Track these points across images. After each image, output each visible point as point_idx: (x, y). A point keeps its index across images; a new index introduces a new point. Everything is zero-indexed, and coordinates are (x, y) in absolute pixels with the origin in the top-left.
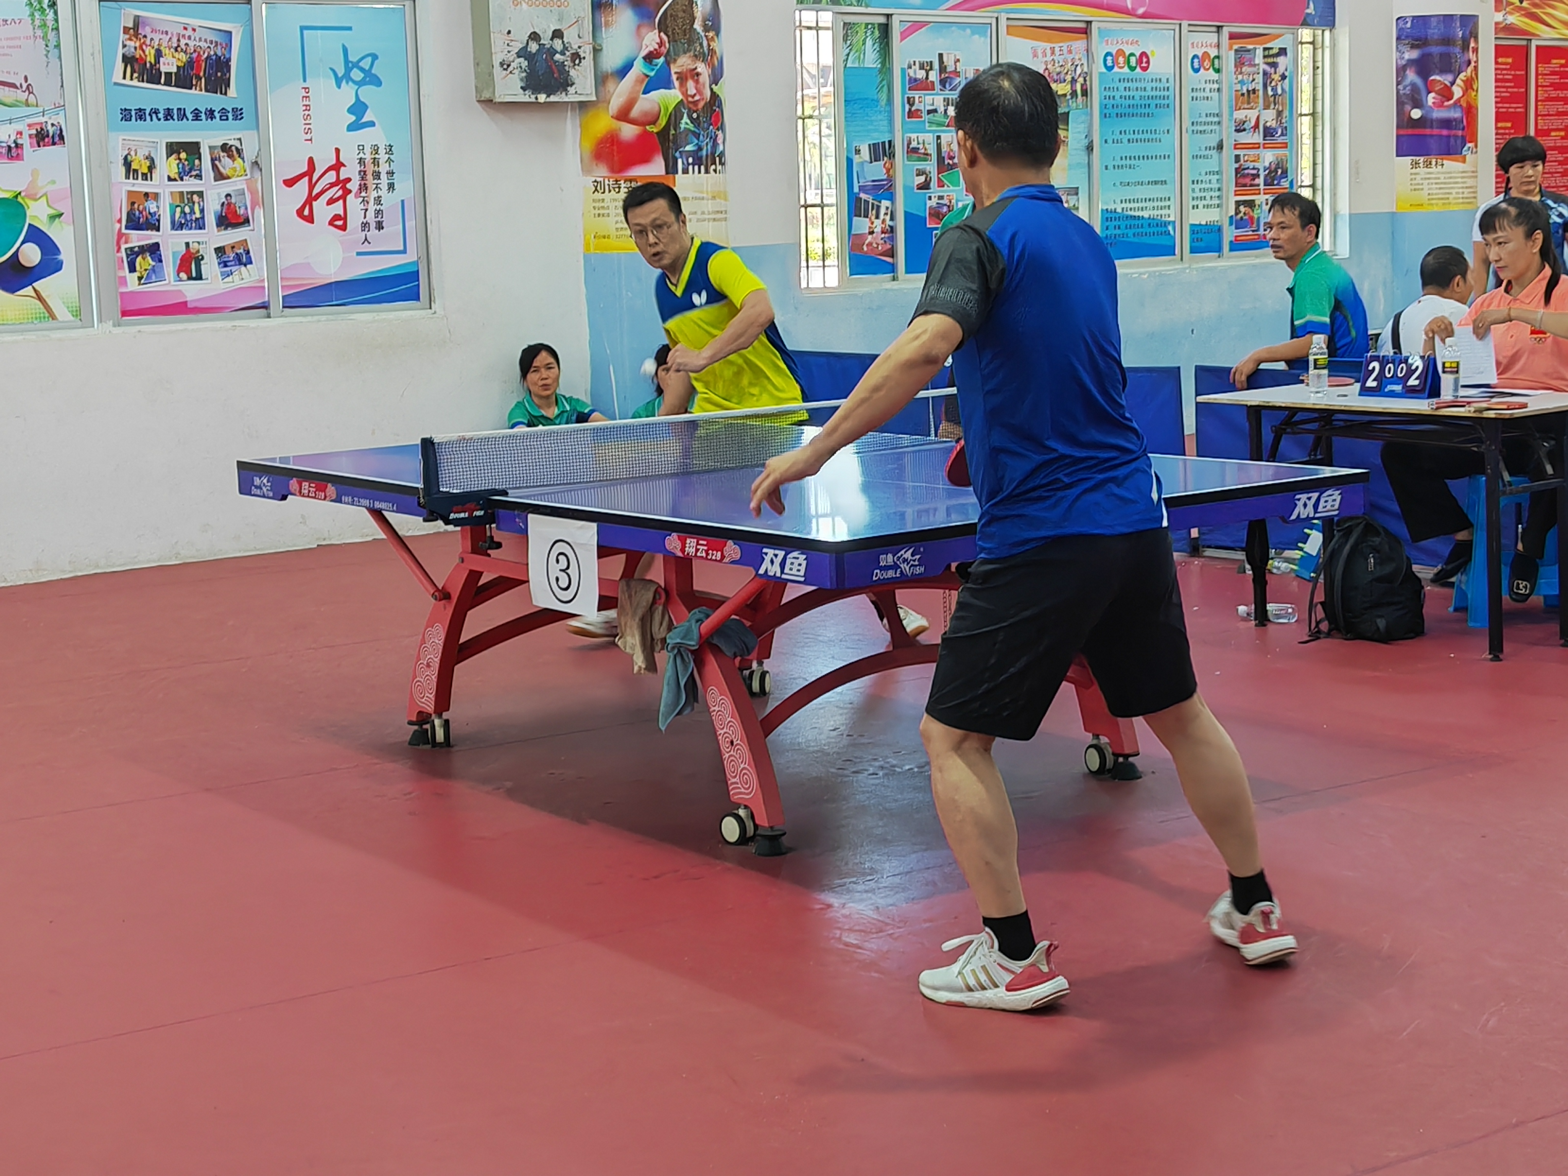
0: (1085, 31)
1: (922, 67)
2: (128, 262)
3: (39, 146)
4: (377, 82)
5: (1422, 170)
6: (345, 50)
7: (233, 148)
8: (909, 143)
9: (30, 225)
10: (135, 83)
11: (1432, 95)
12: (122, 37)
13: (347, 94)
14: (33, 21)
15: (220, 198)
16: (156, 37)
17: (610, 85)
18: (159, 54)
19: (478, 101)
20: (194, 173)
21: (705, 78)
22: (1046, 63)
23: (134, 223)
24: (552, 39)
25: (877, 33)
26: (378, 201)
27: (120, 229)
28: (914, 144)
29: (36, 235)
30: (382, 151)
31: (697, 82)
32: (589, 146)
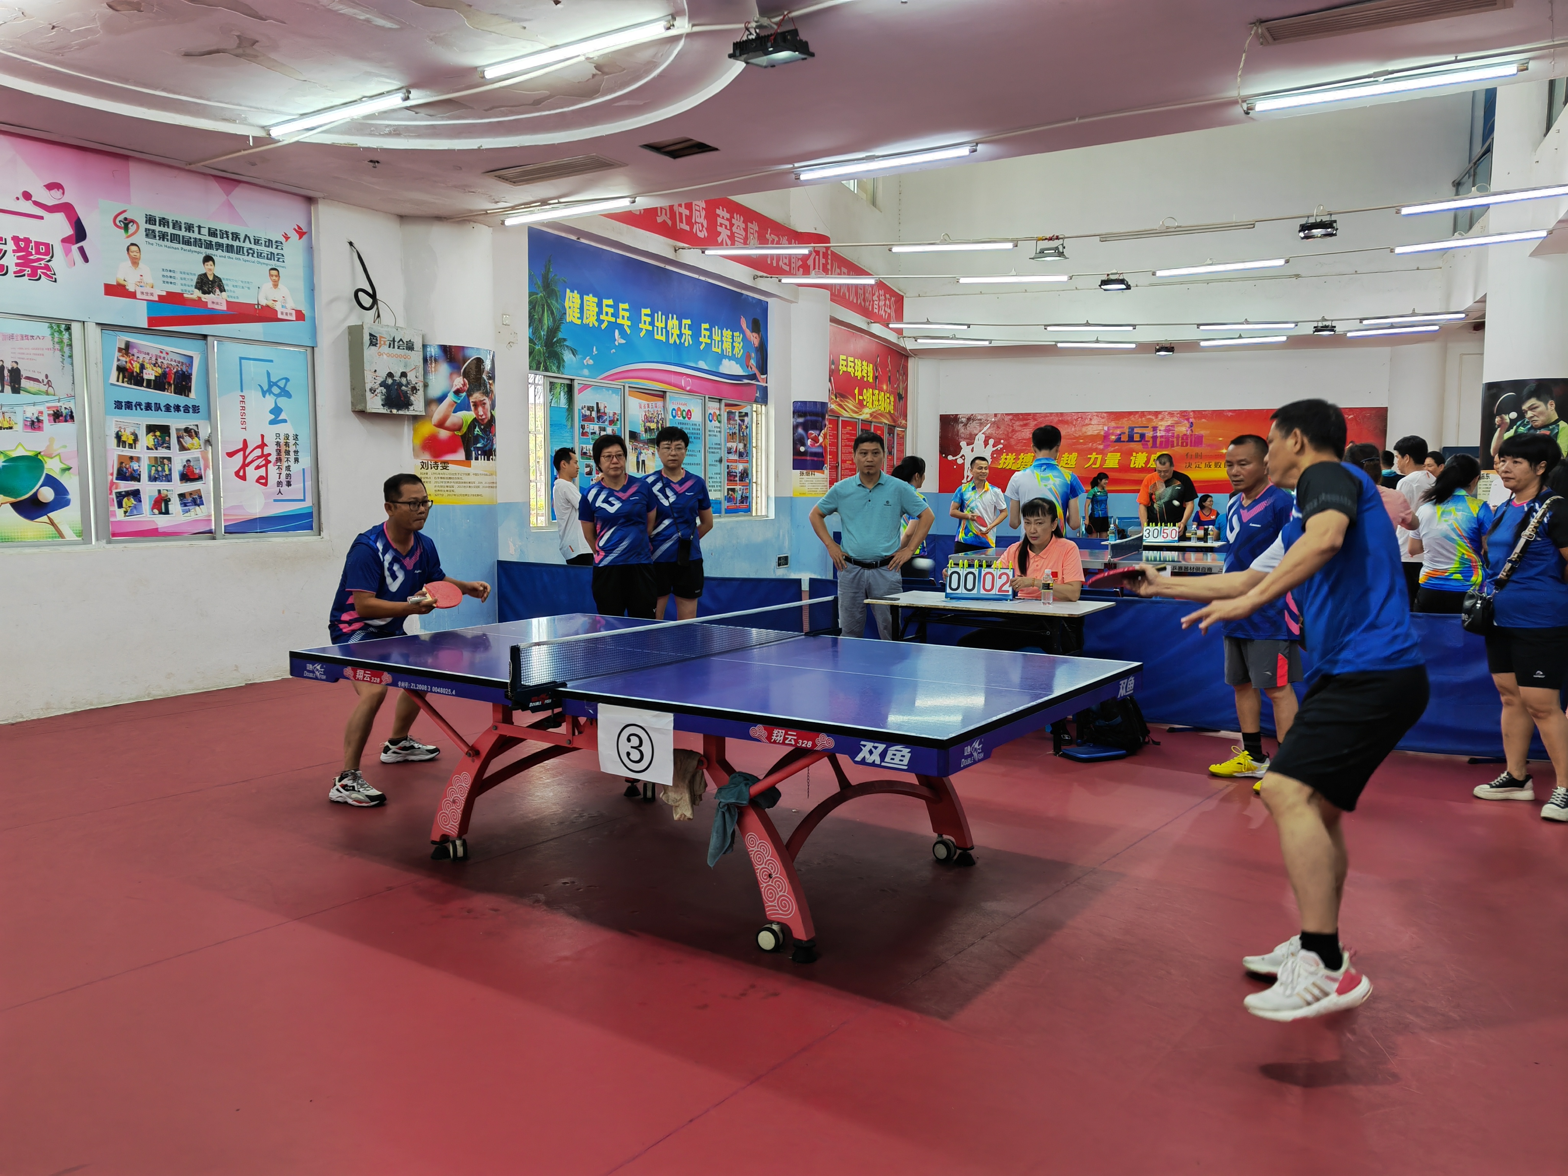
0: (662, 395)
1: (588, 409)
2: (118, 501)
3: (55, 422)
4: (288, 395)
5: (805, 477)
6: (268, 374)
7: (193, 431)
8: (582, 450)
9: (47, 474)
10: (125, 385)
11: (810, 440)
12: (117, 354)
13: (270, 402)
14: (53, 338)
15: (182, 462)
16: (141, 356)
17: (433, 407)
18: (142, 367)
19: (353, 411)
20: (165, 445)
21: (488, 406)
22: (645, 412)
23: (122, 475)
24: (400, 377)
25: (566, 389)
26: (288, 468)
27: (112, 480)
28: (584, 450)
29: (50, 481)
30: (291, 438)
31: (484, 408)
32: (418, 442)
